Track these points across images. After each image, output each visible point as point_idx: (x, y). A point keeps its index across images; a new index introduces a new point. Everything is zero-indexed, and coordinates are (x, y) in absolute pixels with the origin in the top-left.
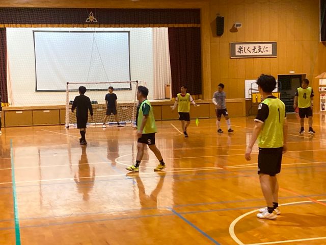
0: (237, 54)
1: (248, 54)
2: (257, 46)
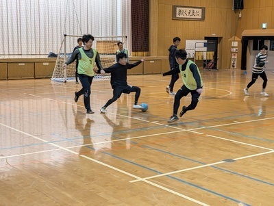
0: (178, 16)
1: (185, 16)
2: (191, 9)
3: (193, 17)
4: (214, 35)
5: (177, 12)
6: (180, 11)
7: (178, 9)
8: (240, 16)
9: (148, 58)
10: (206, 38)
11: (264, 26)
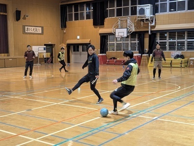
0: (26, 31)
1: (31, 32)
2: (35, 28)
3: (36, 32)
4: (50, 43)
5: (26, 29)
6: (28, 29)
7: (26, 27)
8: (65, 31)
9: (8, 57)
10: (45, 45)
11: (78, 37)
